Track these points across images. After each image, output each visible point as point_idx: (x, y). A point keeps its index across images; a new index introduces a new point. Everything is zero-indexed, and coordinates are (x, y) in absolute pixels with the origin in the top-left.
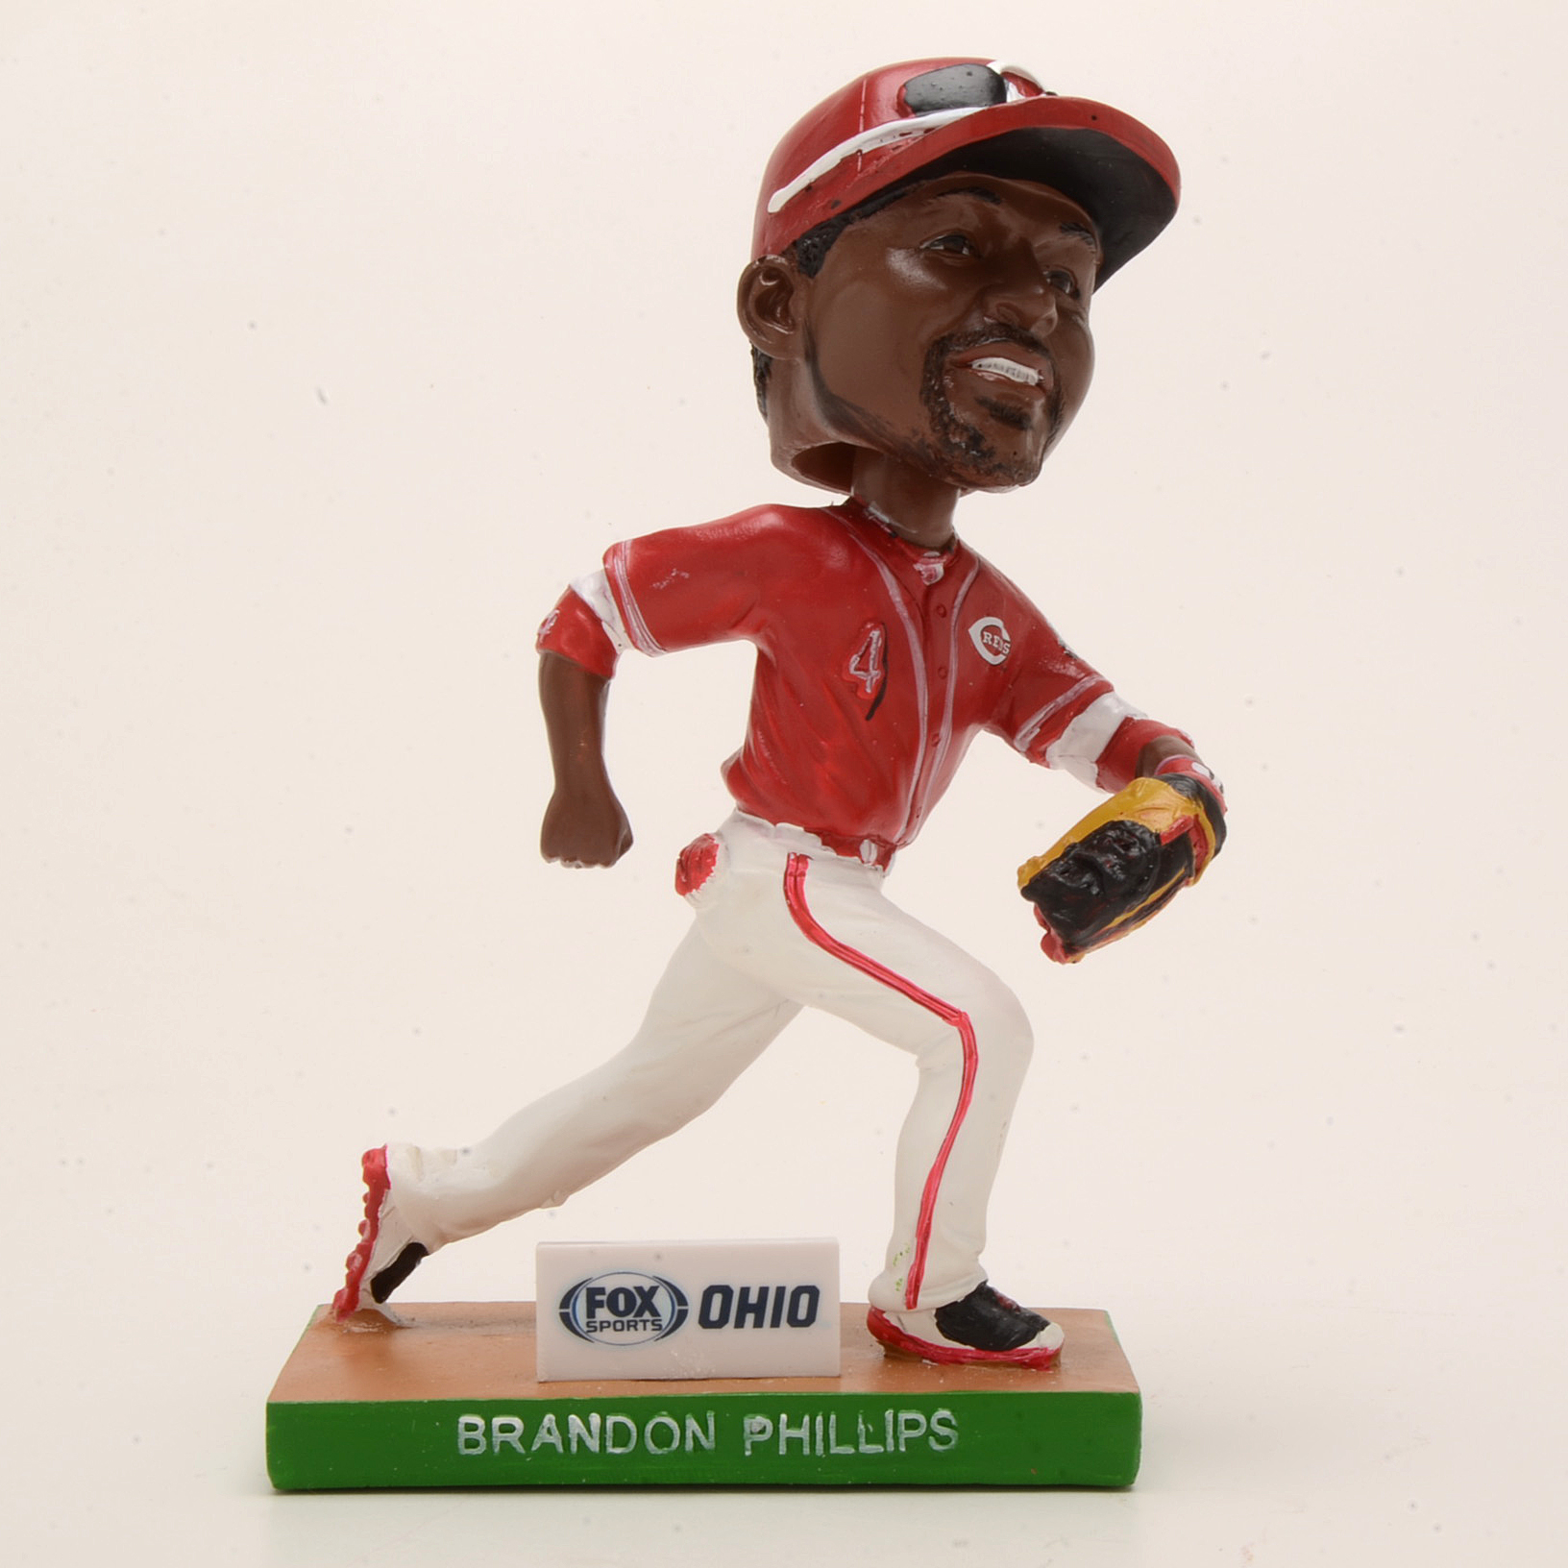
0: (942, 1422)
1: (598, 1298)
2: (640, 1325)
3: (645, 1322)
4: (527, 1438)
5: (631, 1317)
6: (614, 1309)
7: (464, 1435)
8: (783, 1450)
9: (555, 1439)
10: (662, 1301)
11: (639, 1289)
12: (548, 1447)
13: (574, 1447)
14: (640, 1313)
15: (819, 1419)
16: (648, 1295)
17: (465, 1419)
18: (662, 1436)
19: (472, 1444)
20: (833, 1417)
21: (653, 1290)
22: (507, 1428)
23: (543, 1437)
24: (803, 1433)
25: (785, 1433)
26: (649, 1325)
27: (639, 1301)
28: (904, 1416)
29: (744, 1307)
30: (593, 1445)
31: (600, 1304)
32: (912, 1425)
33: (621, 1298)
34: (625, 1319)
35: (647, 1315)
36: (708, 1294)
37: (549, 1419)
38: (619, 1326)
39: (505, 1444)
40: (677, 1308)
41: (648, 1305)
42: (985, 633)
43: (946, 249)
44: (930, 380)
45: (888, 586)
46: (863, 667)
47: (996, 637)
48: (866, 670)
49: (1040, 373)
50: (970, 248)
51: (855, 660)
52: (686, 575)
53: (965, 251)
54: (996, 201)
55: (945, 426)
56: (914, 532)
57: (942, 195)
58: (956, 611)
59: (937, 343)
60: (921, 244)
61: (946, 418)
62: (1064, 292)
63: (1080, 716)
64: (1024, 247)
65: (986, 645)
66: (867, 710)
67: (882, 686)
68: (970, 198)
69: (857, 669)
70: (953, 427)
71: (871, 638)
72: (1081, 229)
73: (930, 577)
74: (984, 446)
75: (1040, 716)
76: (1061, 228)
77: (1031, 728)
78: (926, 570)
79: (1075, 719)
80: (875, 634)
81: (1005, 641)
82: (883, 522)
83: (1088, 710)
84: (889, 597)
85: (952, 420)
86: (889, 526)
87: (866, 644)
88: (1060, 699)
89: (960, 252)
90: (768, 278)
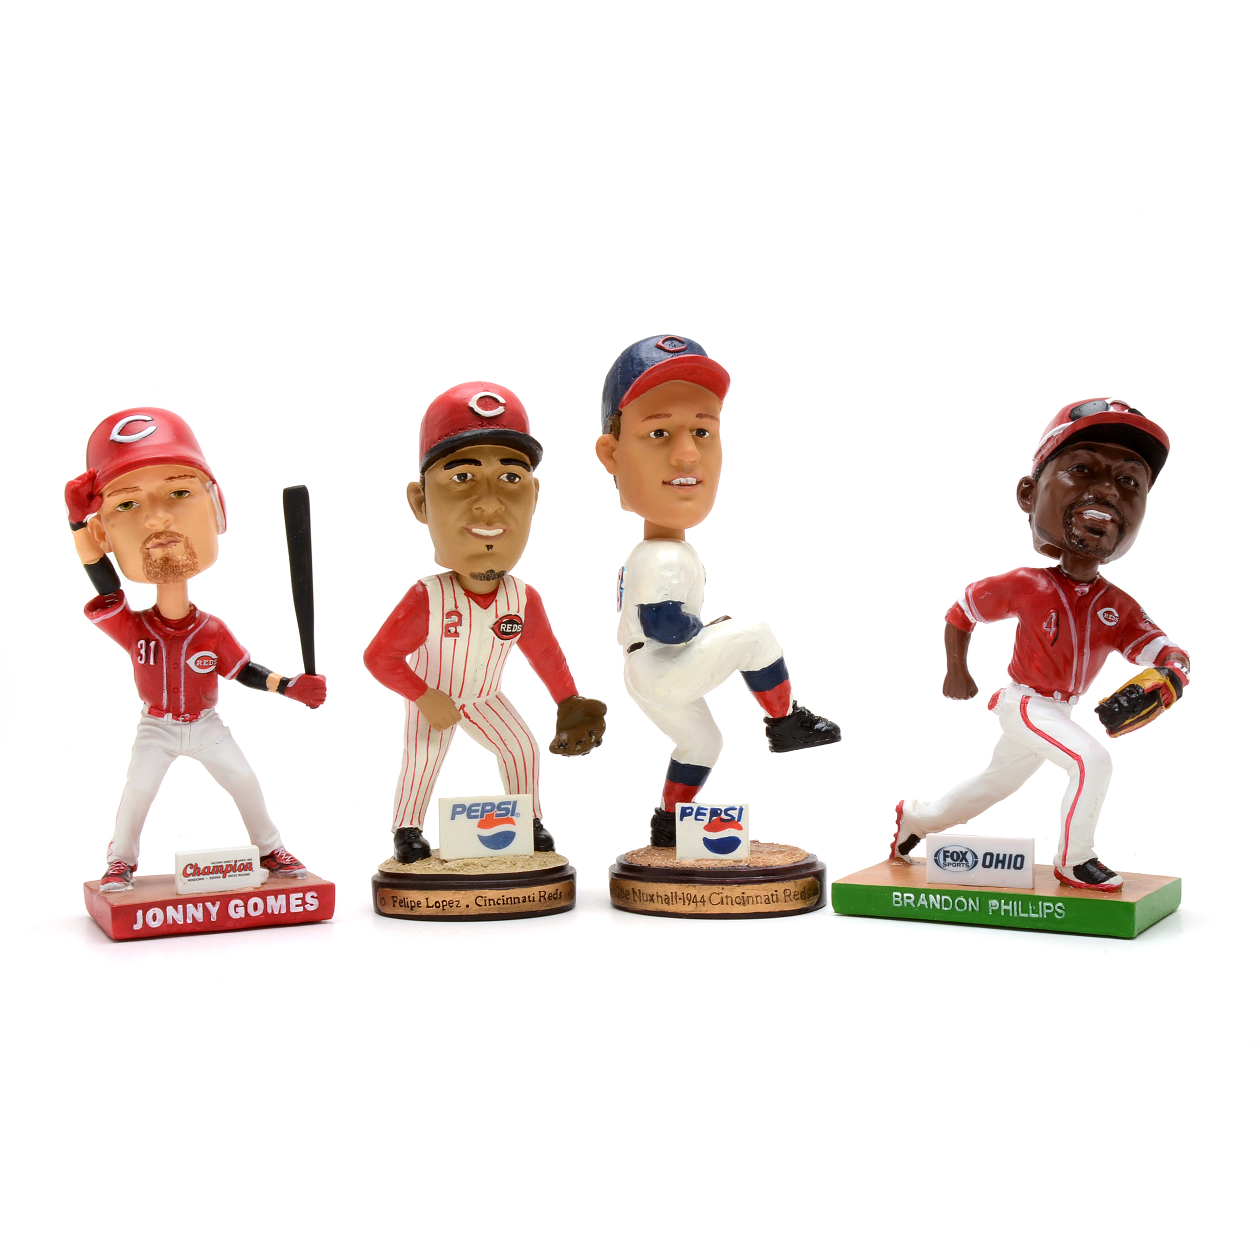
0: (1059, 907)
1: (947, 854)
2: (962, 865)
3: (963, 864)
4: (915, 902)
5: (958, 862)
6: (952, 858)
7: (895, 899)
8: (1003, 913)
9: (925, 903)
10: (969, 857)
11: (961, 852)
12: (922, 905)
13: (931, 907)
14: (961, 861)
15: (1015, 903)
16: (964, 854)
17: (895, 893)
18: (961, 905)
19: (897, 902)
20: (1020, 903)
21: (966, 852)
22: (908, 898)
23: (920, 902)
24: (1010, 908)
25: (1003, 907)
26: (965, 865)
27: (961, 856)
28: (1045, 904)
29: (998, 861)
30: (938, 906)
31: (948, 856)
32: (1048, 908)
33: (955, 854)
34: (956, 862)
35: (964, 862)
36: (985, 855)
37: (923, 895)
38: (954, 865)
39: (908, 903)
40: (975, 860)
41: (964, 858)
42: (1105, 614)
43: (1077, 471)
44: (1066, 519)
45: (1061, 596)
46: (1049, 626)
47: (1110, 615)
48: (1050, 628)
49: (1110, 515)
50: (1088, 470)
51: (1045, 624)
52: (990, 594)
53: (1086, 471)
54: (1095, 451)
55: (1070, 536)
56: (1076, 576)
57: (1074, 450)
58: (1092, 606)
59: (1070, 505)
60: (1068, 469)
61: (1071, 533)
62: (1130, 484)
63: (1147, 645)
64: (1108, 468)
65: (1105, 618)
66: (1051, 643)
67: (1056, 634)
68: (1085, 451)
69: (1046, 627)
70: (1073, 537)
71: (1052, 616)
72: (1134, 460)
73: (1082, 593)
74: (1085, 543)
75: (1132, 645)
76: (1124, 460)
77: (1128, 649)
78: (1080, 590)
79: (1145, 647)
80: (1054, 614)
81: (1116, 617)
82: (1064, 573)
83: (1151, 643)
84: (1061, 601)
85: (1073, 534)
86: (1066, 574)
87: (1050, 618)
88: (1139, 639)
89: (1083, 471)
90: (1026, 484)
